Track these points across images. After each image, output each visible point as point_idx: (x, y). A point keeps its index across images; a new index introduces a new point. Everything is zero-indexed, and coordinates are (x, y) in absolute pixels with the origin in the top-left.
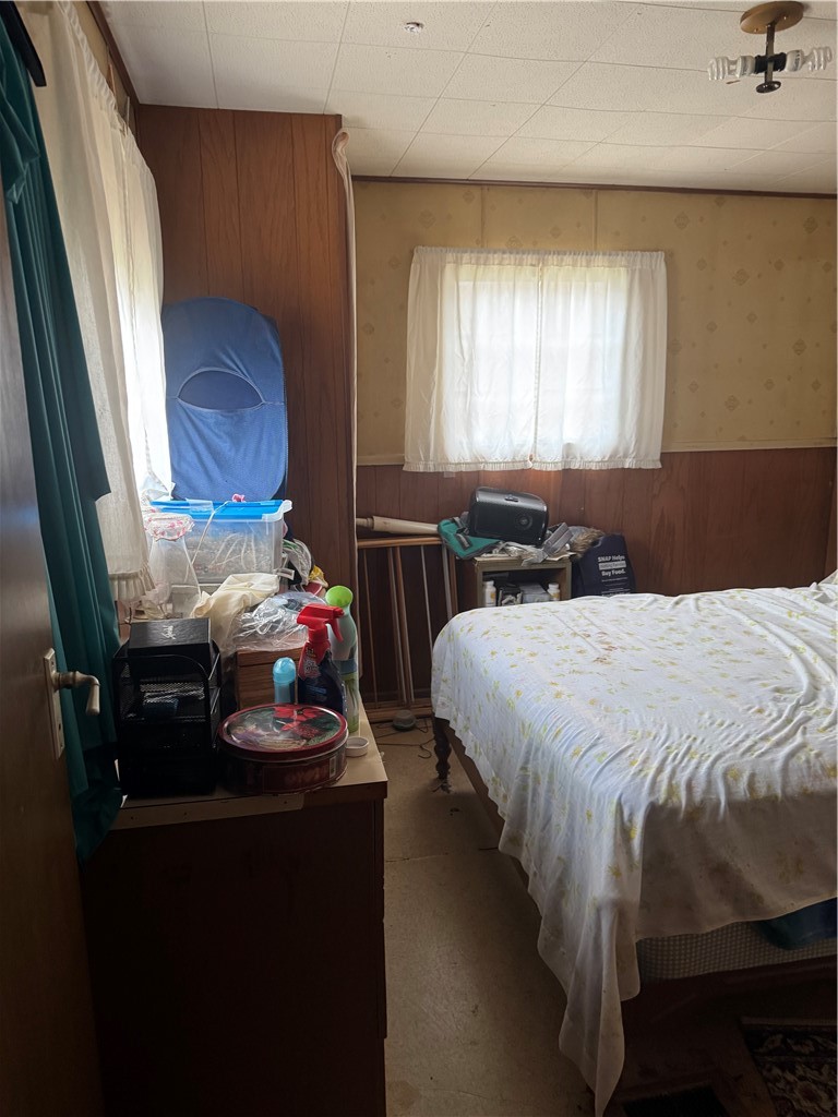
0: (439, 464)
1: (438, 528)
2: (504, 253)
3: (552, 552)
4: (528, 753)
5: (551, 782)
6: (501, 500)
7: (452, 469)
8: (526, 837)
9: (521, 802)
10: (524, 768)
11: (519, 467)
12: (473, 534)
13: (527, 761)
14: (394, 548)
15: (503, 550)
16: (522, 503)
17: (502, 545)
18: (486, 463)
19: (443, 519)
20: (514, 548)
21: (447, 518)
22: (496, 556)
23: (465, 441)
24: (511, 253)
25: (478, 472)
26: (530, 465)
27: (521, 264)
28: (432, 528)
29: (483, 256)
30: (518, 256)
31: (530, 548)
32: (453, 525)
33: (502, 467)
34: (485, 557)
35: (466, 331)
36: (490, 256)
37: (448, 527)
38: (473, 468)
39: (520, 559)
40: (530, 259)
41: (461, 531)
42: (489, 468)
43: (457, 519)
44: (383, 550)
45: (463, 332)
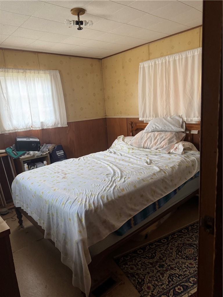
0: (2, 132)
1: (6, 151)
2: (13, 69)
3: (43, 152)
4: (49, 208)
5: (57, 214)
6: (25, 140)
7: (7, 132)
8: (52, 232)
9: (49, 222)
10: (48, 213)
11: (28, 129)
12: (18, 151)
13: (49, 211)
15: (28, 154)
16: (31, 140)
17: (28, 152)
18: (18, 129)
19: (6, 148)
20: (32, 153)
21: (8, 147)
22: (26, 156)
23: (10, 123)
24: (15, 69)
25: (16, 132)
26: (32, 129)
27: (19, 72)
28: (4, 151)
29: (6, 70)
30: (17, 70)
31: (36, 152)
32: (10, 149)
33: (23, 130)
34: (23, 157)
35: (4, 91)
36: (9, 70)
37: (8, 150)
38: (14, 131)
39: (34, 156)
40: (21, 71)
41: (13, 150)
42: (19, 131)
43: (11, 147)
45: (4, 92)
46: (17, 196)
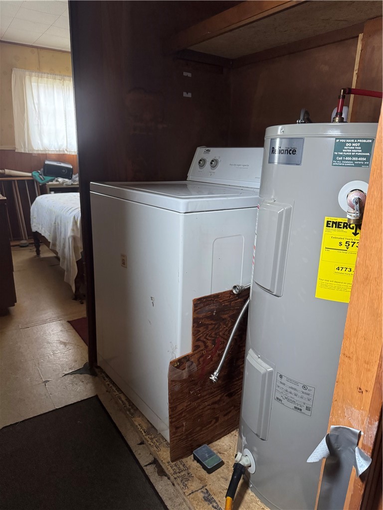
0: (30, 150)
1: (32, 174)
2: (48, 74)
3: (74, 181)
4: (56, 219)
6: (55, 163)
7: (35, 152)
11: (62, 153)
12: (45, 175)
14: (14, 181)
15: (57, 181)
16: (62, 165)
17: (56, 179)
18: (49, 150)
19: (34, 171)
20: (60, 180)
21: (35, 171)
22: (54, 182)
23: (39, 142)
24: (51, 74)
25: (46, 154)
26: (66, 152)
27: (55, 79)
28: (30, 174)
29: (40, 74)
30: (54, 76)
31: (67, 180)
32: (38, 173)
33: (55, 153)
34: (50, 183)
35: (36, 101)
36: (43, 74)
37: (35, 173)
38: (44, 152)
39: (63, 183)
40: (58, 77)
41: (41, 175)
42: (50, 153)
43: (39, 171)
44: (10, 182)
45: (35, 102)
46: (35, 218)
